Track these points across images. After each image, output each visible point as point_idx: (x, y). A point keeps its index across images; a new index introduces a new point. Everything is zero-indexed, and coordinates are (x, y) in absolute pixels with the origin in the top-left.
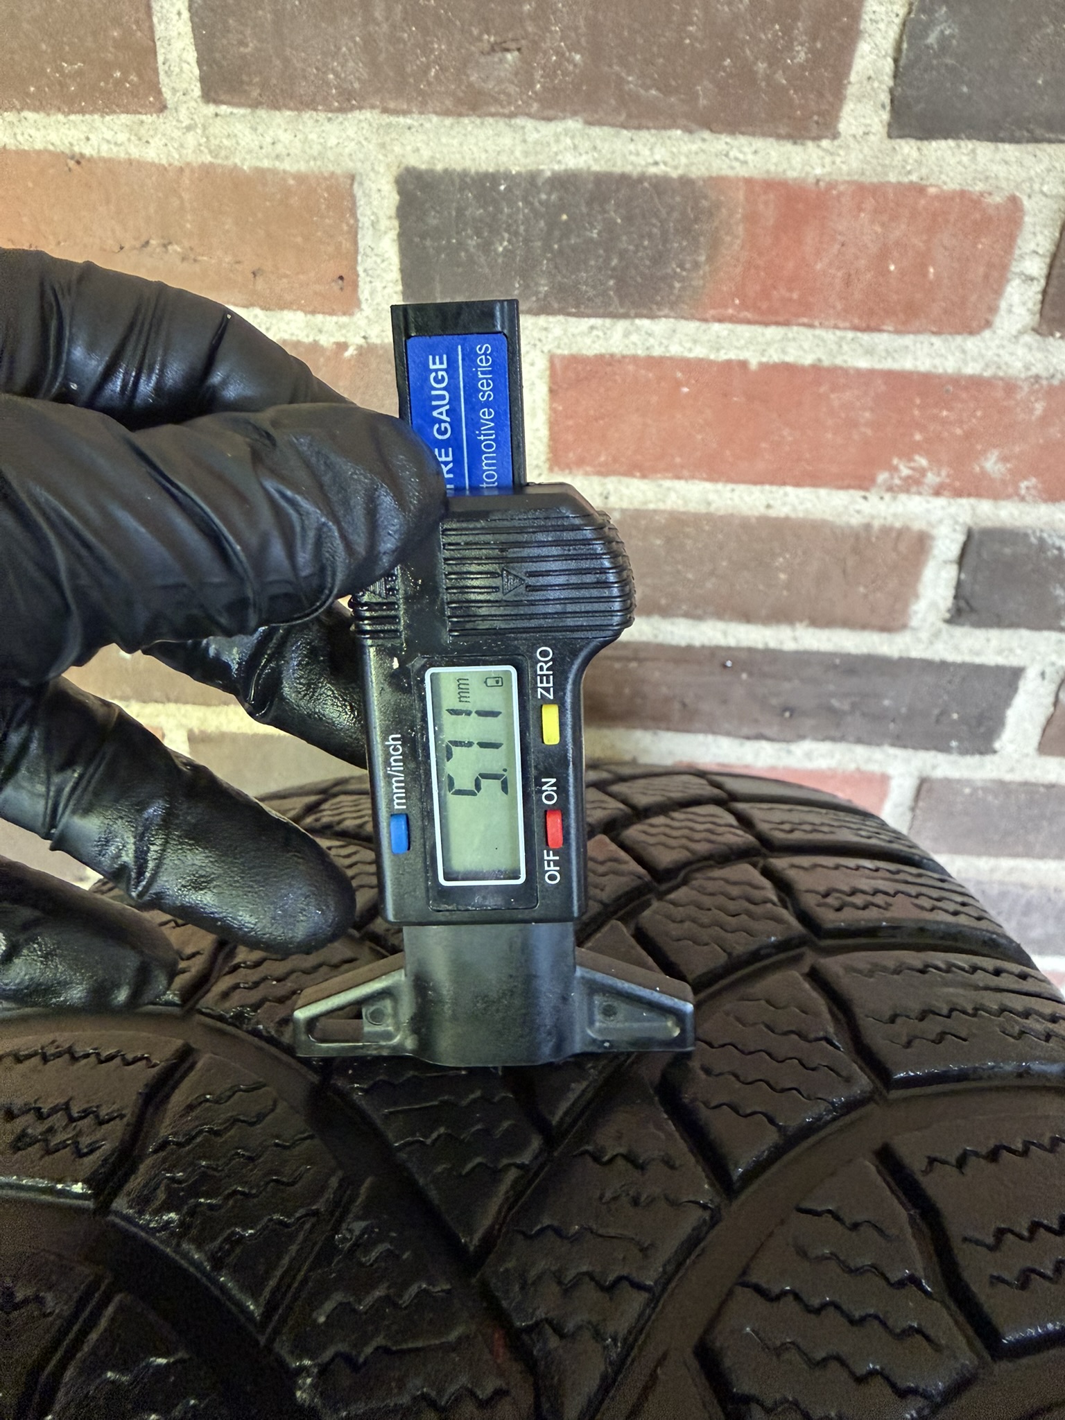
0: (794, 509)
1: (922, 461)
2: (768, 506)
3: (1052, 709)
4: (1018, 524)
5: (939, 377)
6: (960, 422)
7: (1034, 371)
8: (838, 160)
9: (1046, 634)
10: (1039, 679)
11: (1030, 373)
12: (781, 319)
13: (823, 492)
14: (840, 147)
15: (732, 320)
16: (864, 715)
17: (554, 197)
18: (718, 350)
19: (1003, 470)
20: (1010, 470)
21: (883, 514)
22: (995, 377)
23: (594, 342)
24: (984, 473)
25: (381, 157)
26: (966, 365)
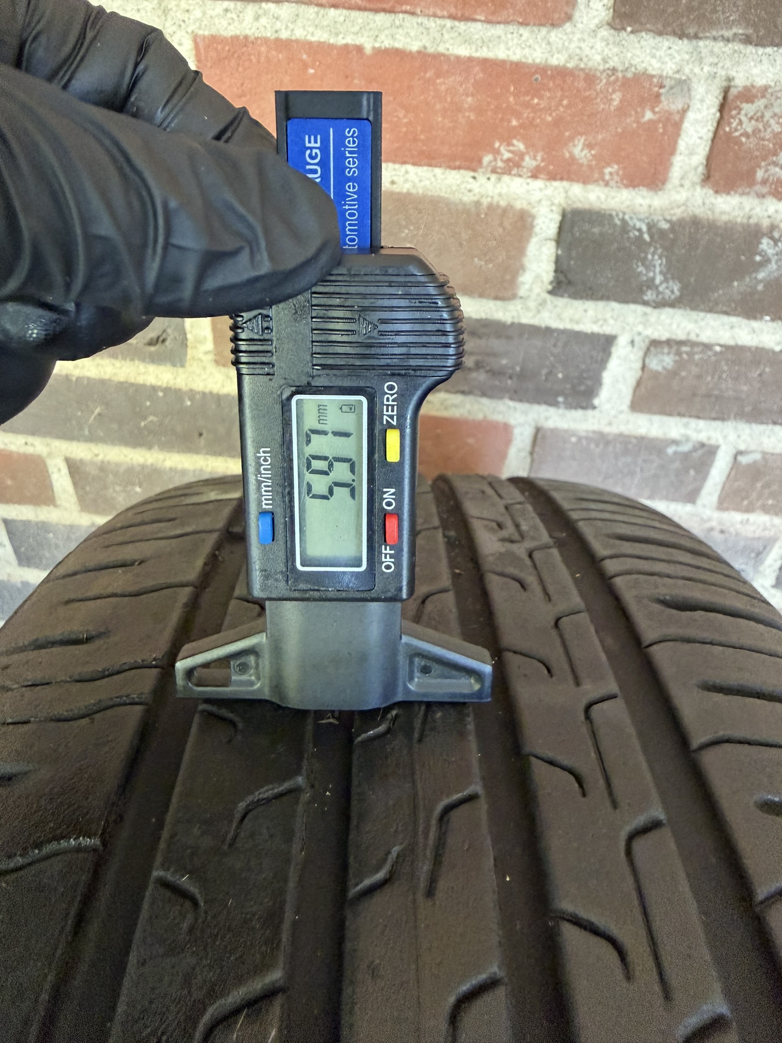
0: (415, 186)
1: (520, 146)
3: (640, 373)
4: (603, 206)
5: (528, 66)
6: (549, 110)
7: (611, 64)
9: (633, 307)
10: (629, 348)
11: (607, 66)
12: (387, 6)
13: (438, 171)
15: (344, 6)
16: (487, 372)
18: (337, 35)
19: (588, 155)
20: (594, 156)
21: (491, 194)
22: (577, 68)
23: (230, 24)
24: (573, 157)
26: (552, 56)
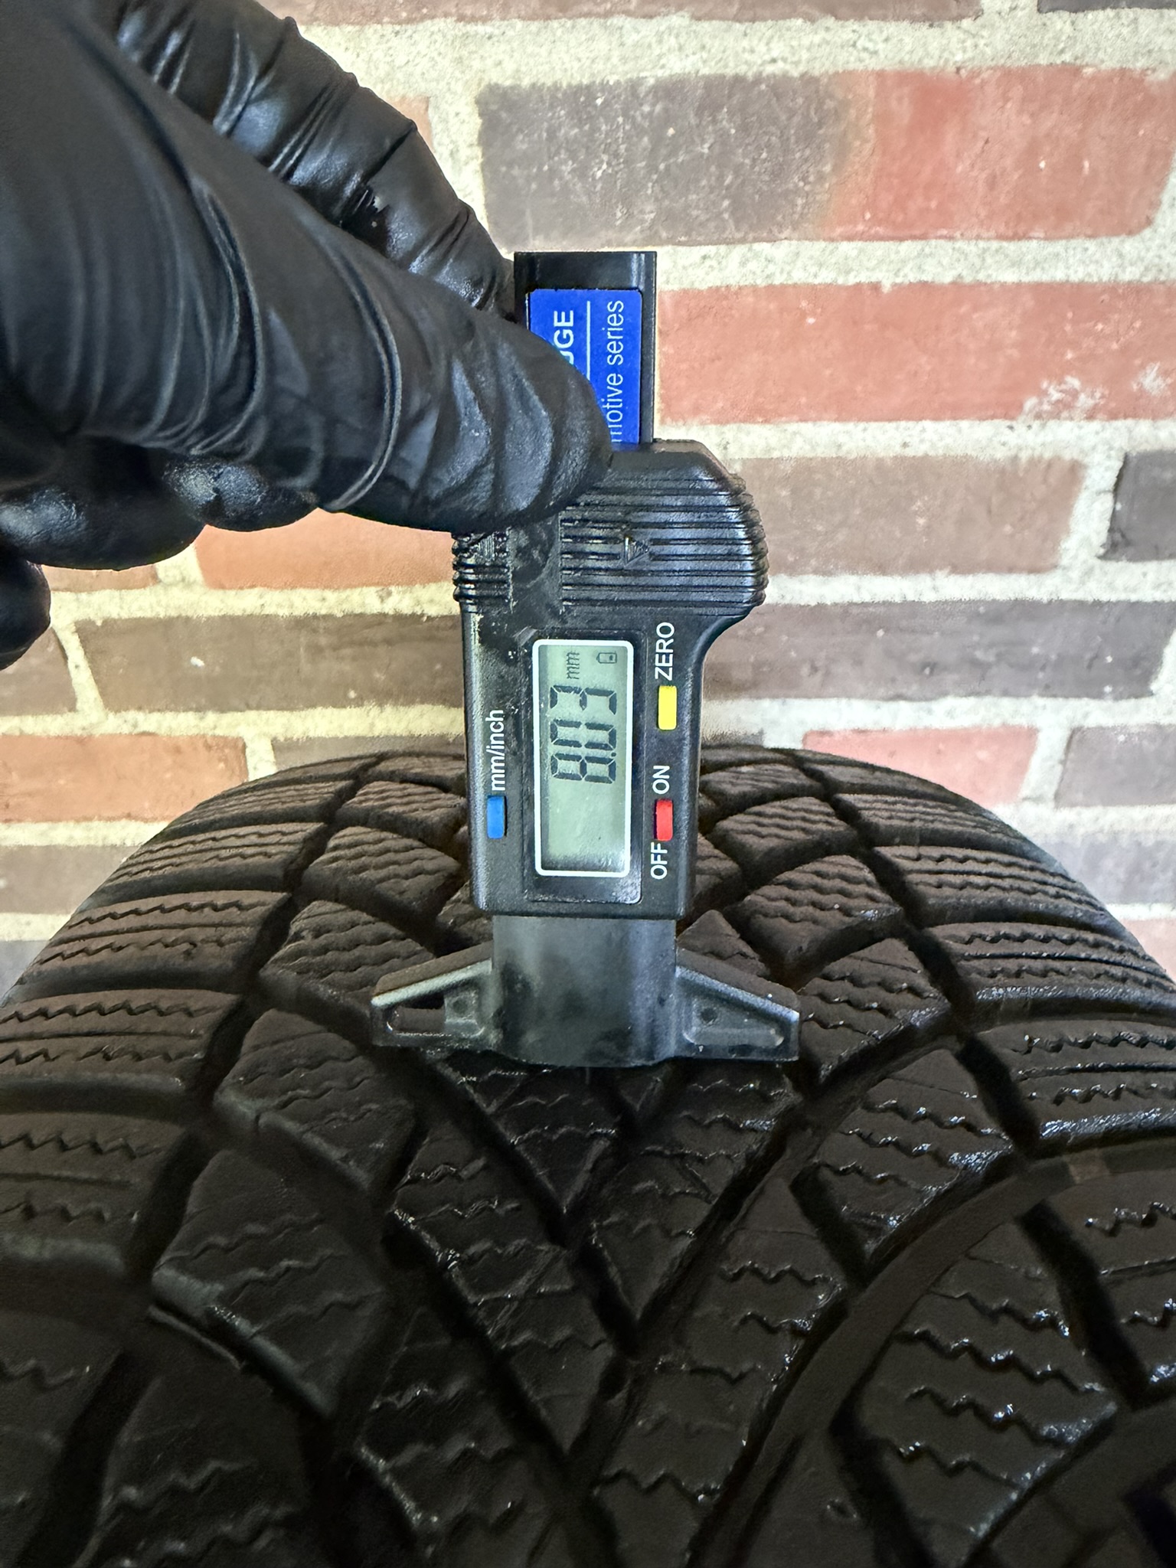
0: (933, 445)
1: (1074, 382)
2: (905, 445)
5: (1093, 285)
6: (1116, 336)
8: (982, 42)
12: (917, 232)
13: (964, 424)
14: (983, 27)
15: (863, 237)
16: (1011, 666)
17: (658, 108)
18: (848, 272)
19: (1163, 386)
20: (1170, 386)
21: (1031, 445)
22: (1155, 281)
23: (707, 274)
24: (1142, 390)
25: (457, 74)
26: (1124, 271)
